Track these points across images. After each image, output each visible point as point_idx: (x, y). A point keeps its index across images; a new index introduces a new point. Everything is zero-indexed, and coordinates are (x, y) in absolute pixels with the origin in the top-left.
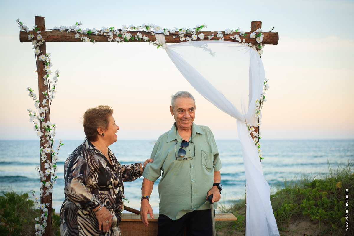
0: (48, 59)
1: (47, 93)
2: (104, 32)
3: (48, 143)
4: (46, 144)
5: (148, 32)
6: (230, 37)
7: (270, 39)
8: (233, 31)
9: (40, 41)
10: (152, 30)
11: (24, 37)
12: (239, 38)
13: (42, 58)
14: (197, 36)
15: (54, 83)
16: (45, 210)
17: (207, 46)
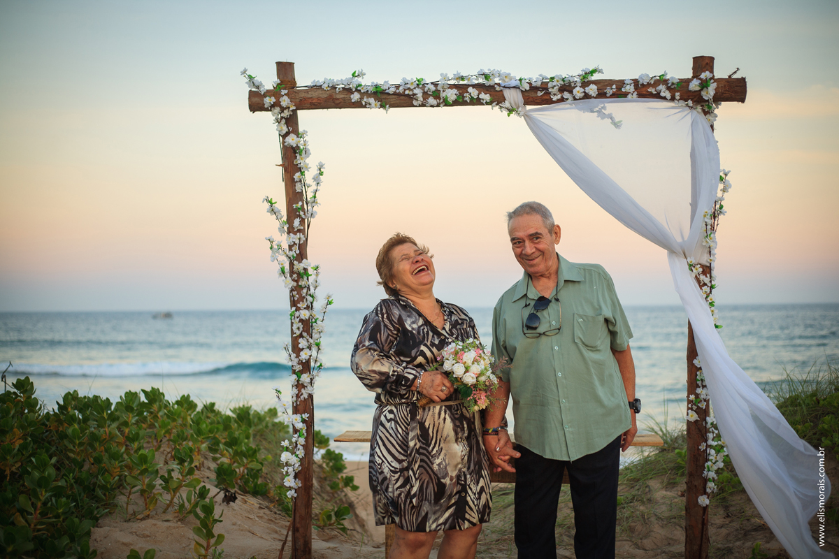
0: (302, 142)
1: (303, 206)
2: (406, 88)
3: (305, 300)
4: (301, 303)
5: (490, 86)
6: (649, 90)
8: (654, 79)
9: (286, 108)
10: (497, 80)
11: (256, 102)
12: (667, 92)
13: (292, 140)
14: (583, 90)
15: (314, 187)
16: (300, 425)
17: (605, 110)
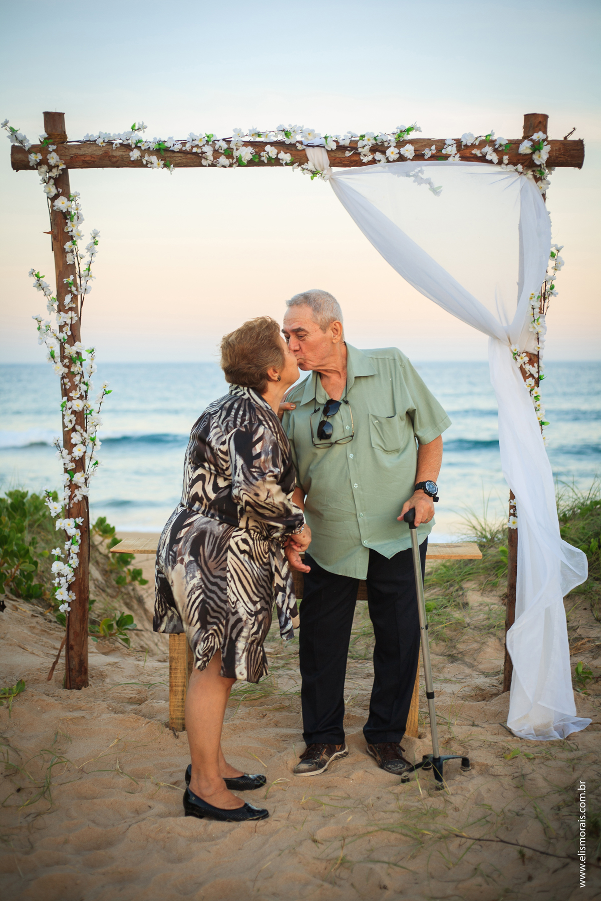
0: (74, 206)
1: (75, 280)
2: (194, 145)
3: (78, 389)
5: (290, 144)
6: (474, 152)
7: (564, 155)
8: (479, 139)
9: (54, 167)
10: (299, 138)
11: (20, 159)
12: (495, 155)
13: (62, 204)
14: (398, 151)
15: (87, 258)
16: (72, 532)
17: (422, 173)
